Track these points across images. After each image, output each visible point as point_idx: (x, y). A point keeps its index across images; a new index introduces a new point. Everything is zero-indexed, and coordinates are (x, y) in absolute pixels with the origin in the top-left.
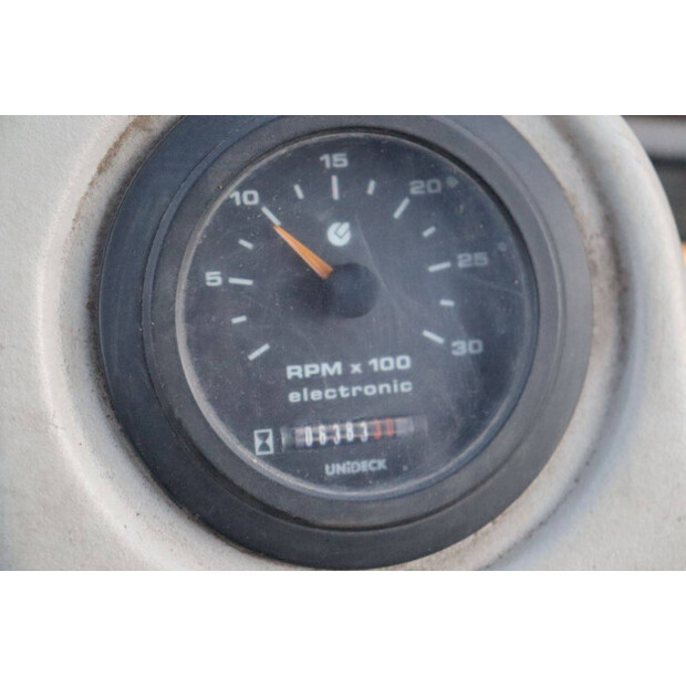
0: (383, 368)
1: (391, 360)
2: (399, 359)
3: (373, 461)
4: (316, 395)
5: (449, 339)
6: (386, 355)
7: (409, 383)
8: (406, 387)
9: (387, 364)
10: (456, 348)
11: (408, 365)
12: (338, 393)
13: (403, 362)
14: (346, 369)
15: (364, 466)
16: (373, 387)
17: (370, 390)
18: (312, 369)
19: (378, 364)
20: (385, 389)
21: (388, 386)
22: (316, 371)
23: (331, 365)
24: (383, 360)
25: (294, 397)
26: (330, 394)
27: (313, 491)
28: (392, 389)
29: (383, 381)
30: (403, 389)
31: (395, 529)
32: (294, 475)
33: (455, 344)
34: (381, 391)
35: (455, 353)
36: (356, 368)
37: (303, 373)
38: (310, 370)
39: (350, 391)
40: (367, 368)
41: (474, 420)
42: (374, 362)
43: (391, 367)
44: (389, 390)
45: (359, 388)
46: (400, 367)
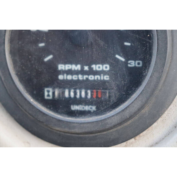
0: (98, 69)
1: (101, 66)
2: (105, 66)
3: (90, 106)
4: (69, 77)
5: (127, 59)
6: (99, 63)
7: (108, 76)
8: (106, 78)
9: (99, 67)
10: (130, 64)
11: (108, 69)
12: (78, 77)
13: (106, 67)
14: (82, 68)
15: (87, 108)
16: (93, 76)
17: (91, 78)
18: (69, 67)
19: (96, 67)
20: (97, 78)
21: (99, 77)
22: (70, 68)
23: (76, 66)
24: (98, 66)
25: (61, 77)
26: (75, 78)
27: (53, 115)
28: (101, 78)
29: (97, 75)
30: (105, 79)
31: (87, 135)
32: (47, 108)
33: (129, 62)
34: (96, 79)
35: (129, 65)
36: (86, 68)
37: (65, 68)
38: (68, 67)
39: (83, 77)
40: (91, 68)
41: (124, 94)
42: (94, 66)
43: (101, 69)
44: (99, 79)
45: (87, 76)
46: (105, 69)
